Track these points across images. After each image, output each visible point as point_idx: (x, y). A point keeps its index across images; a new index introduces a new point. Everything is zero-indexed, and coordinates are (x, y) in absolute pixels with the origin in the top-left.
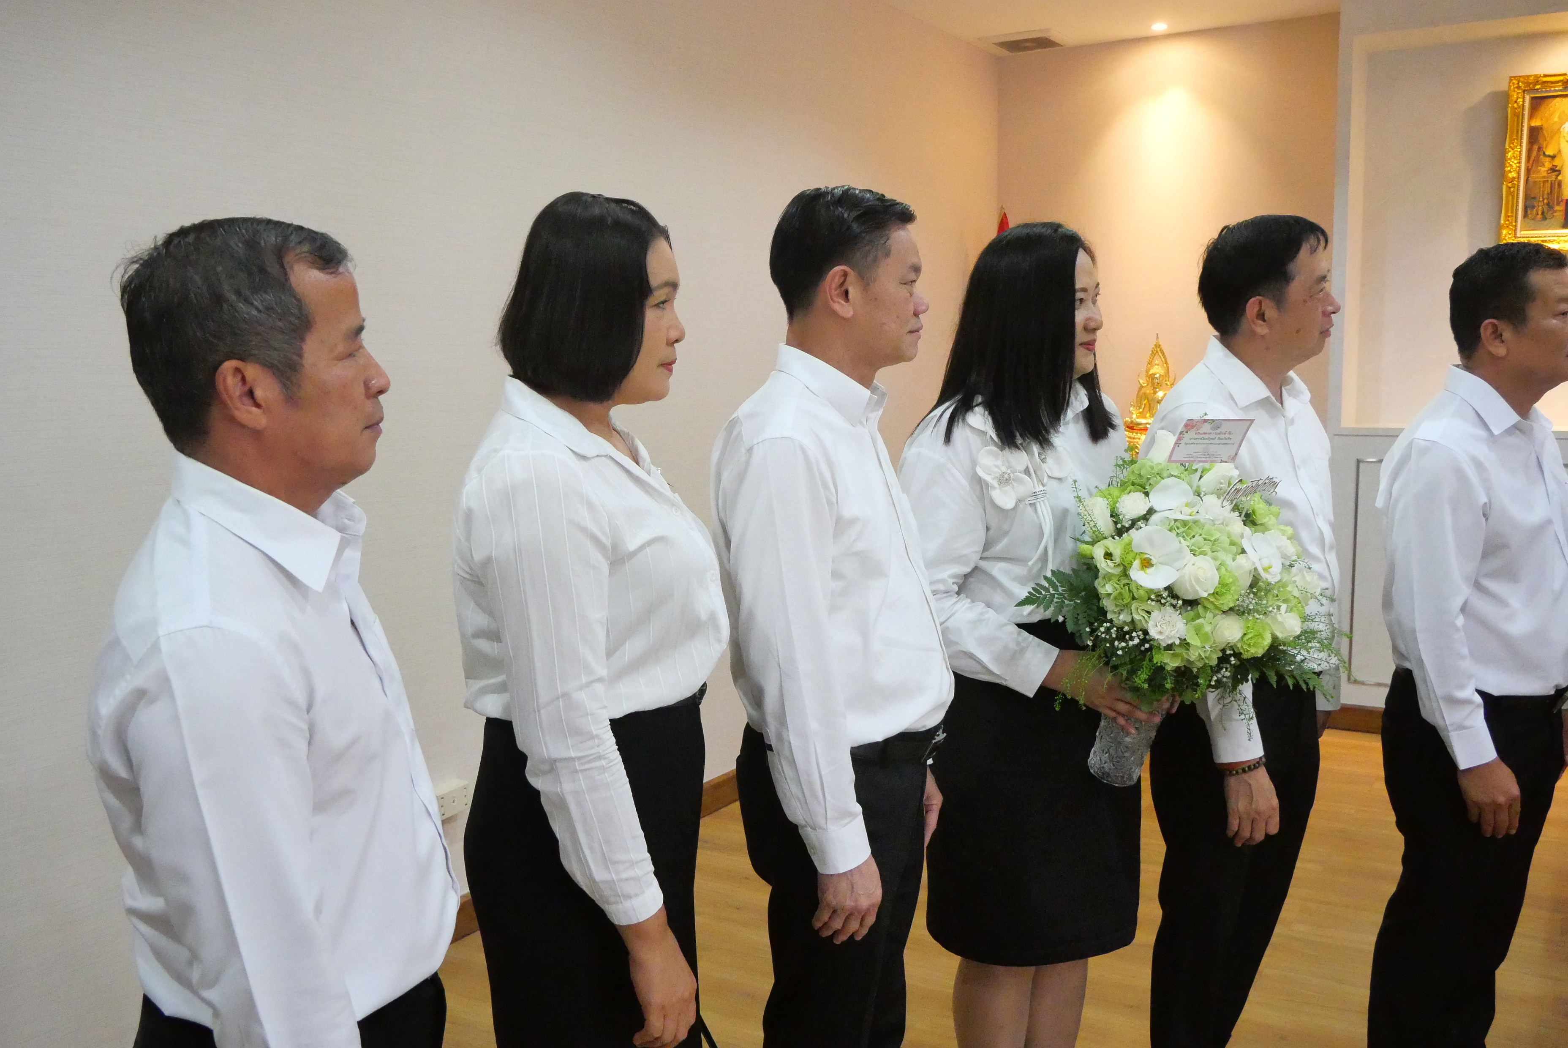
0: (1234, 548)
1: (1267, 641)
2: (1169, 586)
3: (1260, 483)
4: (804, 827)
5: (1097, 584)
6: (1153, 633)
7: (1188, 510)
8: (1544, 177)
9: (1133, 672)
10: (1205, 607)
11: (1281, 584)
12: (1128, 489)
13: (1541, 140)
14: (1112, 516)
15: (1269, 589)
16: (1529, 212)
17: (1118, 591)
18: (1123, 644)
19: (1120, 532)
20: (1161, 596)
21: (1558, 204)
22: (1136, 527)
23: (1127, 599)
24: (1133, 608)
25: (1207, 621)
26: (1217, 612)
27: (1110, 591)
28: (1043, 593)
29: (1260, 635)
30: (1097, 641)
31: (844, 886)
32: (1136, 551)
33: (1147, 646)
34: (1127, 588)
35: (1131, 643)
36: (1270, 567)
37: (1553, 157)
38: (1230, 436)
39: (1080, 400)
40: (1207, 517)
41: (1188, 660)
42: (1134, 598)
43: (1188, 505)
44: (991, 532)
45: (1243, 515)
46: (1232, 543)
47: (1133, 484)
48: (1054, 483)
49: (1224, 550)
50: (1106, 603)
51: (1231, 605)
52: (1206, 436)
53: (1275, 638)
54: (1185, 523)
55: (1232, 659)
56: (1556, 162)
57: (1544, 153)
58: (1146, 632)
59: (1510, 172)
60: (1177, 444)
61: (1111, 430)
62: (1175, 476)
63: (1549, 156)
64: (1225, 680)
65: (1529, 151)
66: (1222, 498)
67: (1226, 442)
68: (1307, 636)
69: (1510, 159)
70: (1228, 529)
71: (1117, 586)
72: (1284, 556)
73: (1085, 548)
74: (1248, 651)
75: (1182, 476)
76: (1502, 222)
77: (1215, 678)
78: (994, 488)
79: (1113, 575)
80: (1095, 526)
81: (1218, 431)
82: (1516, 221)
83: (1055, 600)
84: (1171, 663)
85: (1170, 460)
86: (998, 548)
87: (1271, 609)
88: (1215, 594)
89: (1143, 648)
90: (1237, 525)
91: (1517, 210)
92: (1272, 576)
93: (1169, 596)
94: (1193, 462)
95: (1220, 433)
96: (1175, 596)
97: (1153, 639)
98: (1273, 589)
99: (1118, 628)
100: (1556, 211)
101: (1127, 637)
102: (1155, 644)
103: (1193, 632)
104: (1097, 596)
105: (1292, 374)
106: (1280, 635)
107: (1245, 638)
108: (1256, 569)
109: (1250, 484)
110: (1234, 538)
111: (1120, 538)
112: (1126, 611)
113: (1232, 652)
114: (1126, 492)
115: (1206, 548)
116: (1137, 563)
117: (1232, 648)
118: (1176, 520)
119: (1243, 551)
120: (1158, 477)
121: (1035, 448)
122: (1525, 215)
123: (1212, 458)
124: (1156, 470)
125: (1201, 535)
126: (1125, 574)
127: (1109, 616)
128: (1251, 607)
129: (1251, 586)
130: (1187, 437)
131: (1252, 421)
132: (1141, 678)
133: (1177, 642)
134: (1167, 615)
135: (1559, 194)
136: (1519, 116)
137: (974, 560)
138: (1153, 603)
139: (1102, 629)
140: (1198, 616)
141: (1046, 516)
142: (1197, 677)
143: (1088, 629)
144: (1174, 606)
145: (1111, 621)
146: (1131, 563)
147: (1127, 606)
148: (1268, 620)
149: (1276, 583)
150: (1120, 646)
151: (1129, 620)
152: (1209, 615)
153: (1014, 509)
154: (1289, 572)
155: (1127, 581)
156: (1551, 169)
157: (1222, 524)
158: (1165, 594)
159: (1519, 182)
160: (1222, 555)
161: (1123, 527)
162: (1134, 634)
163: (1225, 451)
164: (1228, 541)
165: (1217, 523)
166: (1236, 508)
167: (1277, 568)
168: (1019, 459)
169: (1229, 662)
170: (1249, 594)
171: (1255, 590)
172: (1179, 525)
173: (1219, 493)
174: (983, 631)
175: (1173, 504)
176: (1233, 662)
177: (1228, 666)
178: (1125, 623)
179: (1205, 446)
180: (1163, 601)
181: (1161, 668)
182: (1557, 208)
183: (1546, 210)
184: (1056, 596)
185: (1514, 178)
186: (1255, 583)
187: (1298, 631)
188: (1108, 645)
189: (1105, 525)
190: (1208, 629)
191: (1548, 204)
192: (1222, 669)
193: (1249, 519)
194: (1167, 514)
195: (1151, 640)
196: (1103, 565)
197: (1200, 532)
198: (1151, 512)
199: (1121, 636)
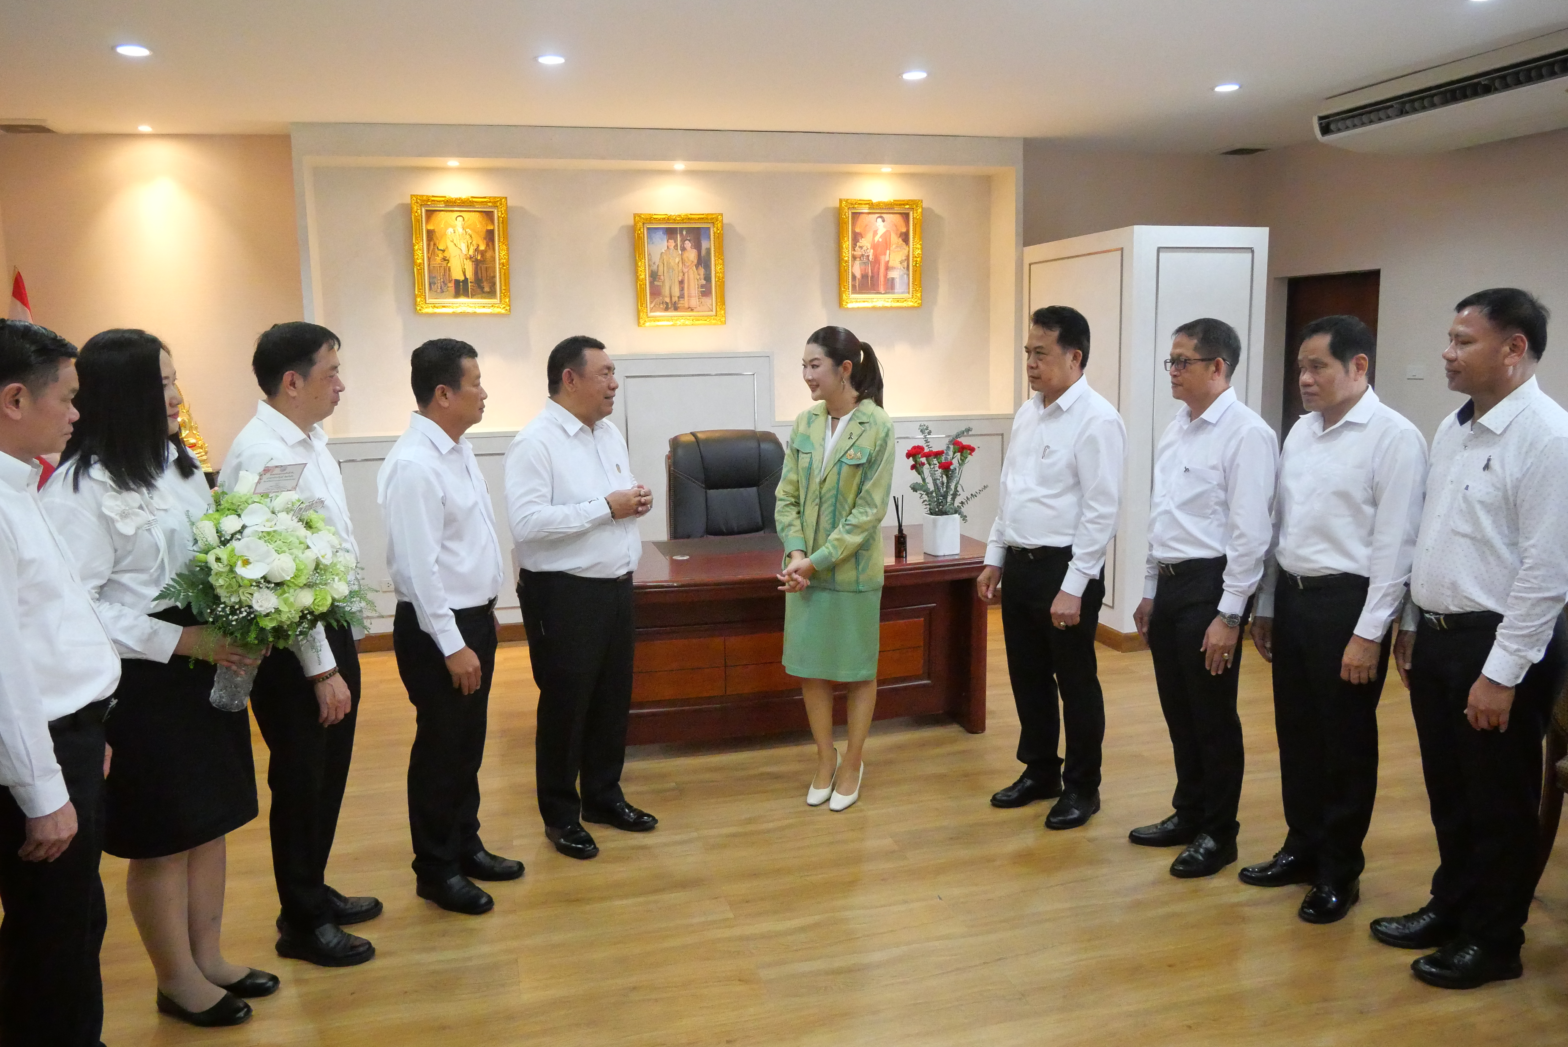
0: (302, 546)
1: (329, 601)
2: (264, 576)
3: (314, 502)
4: (13, 787)
5: (211, 579)
6: (256, 607)
7: (268, 524)
8: (439, 264)
9: (246, 633)
10: (288, 586)
11: (334, 565)
12: (226, 513)
13: (435, 238)
14: (217, 532)
15: (326, 568)
16: (432, 286)
17: (228, 583)
18: (236, 617)
19: (224, 543)
20: (259, 582)
21: (450, 281)
22: (234, 538)
23: (235, 587)
24: (240, 592)
25: (290, 595)
26: (296, 588)
27: (222, 584)
28: (173, 590)
29: (325, 599)
30: (217, 618)
31: (49, 825)
32: (238, 554)
33: (252, 616)
34: (234, 580)
35: (241, 616)
36: (326, 555)
37: (443, 251)
38: (292, 474)
39: (173, 453)
40: (283, 527)
41: (281, 622)
42: (240, 586)
43: (268, 520)
44: (118, 553)
45: (305, 523)
46: (301, 543)
47: (229, 510)
48: (162, 513)
49: (296, 548)
50: (221, 592)
51: (305, 583)
52: (278, 476)
53: (334, 600)
54: (269, 533)
55: (308, 616)
56: (446, 254)
57: (438, 248)
58: (250, 607)
59: (418, 259)
60: (258, 482)
61: (195, 470)
62: (257, 502)
63: (441, 250)
64: (305, 629)
65: (428, 245)
66: (291, 515)
67: (289, 478)
68: (352, 594)
69: (417, 250)
70: (297, 533)
71: (227, 579)
72: (333, 547)
73: (202, 556)
74: (318, 610)
75: (261, 501)
76: (416, 293)
77: (299, 630)
78: (117, 521)
79: (222, 572)
80: (207, 541)
81: (285, 472)
82: (425, 293)
83: (182, 594)
84: (269, 624)
85: (254, 493)
86: (125, 564)
87: (329, 581)
88: (296, 577)
89: (249, 618)
90: (302, 531)
91: (425, 285)
92: (326, 561)
93: (264, 582)
94: (270, 492)
95: (286, 473)
96: (269, 582)
97: (257, 611)
98: (329, 568)
99: (230, 607)
100: (448, 287)
101: (238, 612)
102: (257, 614)
103: (282, 603)
104: (211, 587)
105: (315, 425)
106: (336, 597)
107: (316, 602)
108: (318, 557)
109: (308, 504)
110: (303, 540)
111: (224, 546)
112: (235, 594)
113: (307, 612)
114: (225, 515)
115: (285, 548)
116: (240, 563)
117: (307, 609)
118: (262, 532)
119: (308, 547)
120: (246, 505)
121: (144, 490)
122: (430, 289)
123: (280, 489)
124: (244, 499)
125: (280, 540)
126: (232, 570)
127: (222, 600)
128: (318, 582)
129: (316, 569)
130: (265, 477)
131: (306, 464)
132: (252, 637)
133: (273, 611)
134: (264, 595)
135: (450, 275)
136: (419, 221)
137: (107, 574)
138: (256, 588)
139: (220, 609)
140: (284, 592)
141: (160, 537)
142: (287, 631)
143: (209, 611)
144: (268, 588)
145: (224, 603)
146: (235, 564)
147: (237, 592)
148: (328, 588)
149: (330, 564)
150: (234, 618)
151: (237, 600)
152: (292, 591)
153: (136, 534)
154: (336, 555)
155: (233, 575)
156: (443, 259)
157: (292, 531)
158: (262, 581)
159: (424, 266)
160: (295, 551)
161: (225, 539)
162: (243, 610)
163: (290, 484)
164: (298, 541)
165: (289, 530)
166: (300, 520)
167: (329, 555)
168: (133, 498)
169: (306, 618)
170: (315, 574)
171: (318, 571)
172: (265, 535)
173: (288, 511)
174: (124, 623)
175: (258, 521)
176: (309, 618)
177: (306, 620)
178: (237, 603)
179: (277, 482)
180: (261, 586)
181: (262, 629)
182: (450, 285)
183: (443, 286)
184: (182, 591)
185: (420, 263)
186: (317, 567)
187: (347, 592)
188: (224, 619)
189: (213, 539)
190: (292, 599)
191: (443, 282)
192: (302, 623)
193: (308, 525)
194: (256, 528)
195: (254, 612)
196: (215, 566)
197: (280, 538)
198: (244, 527)
199: (233, 612)
